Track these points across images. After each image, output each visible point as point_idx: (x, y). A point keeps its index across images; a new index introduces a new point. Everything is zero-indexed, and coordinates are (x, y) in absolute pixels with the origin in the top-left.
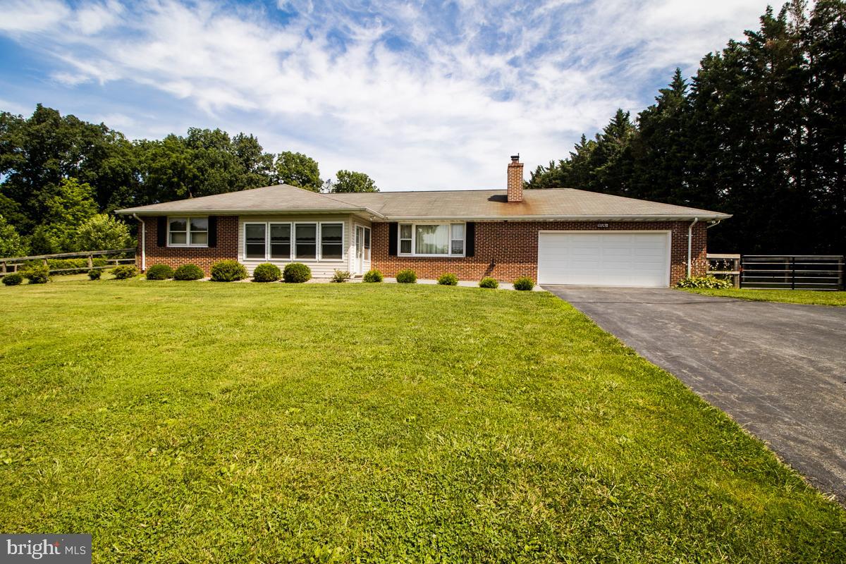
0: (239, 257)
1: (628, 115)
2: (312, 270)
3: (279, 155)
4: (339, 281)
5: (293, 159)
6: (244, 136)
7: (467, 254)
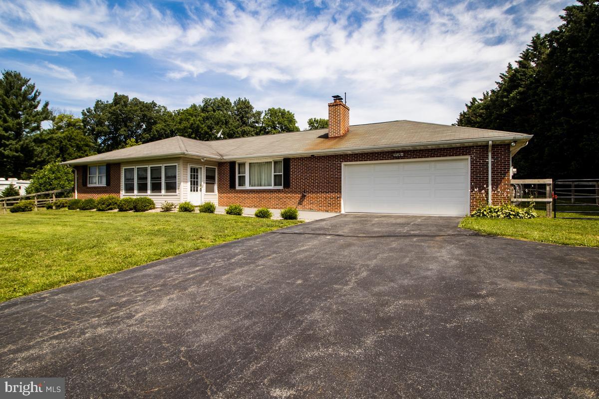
3: (266, 111)
4: (165, 211)
5: (277, 113)
6: (241, 100)
7: (284, 186)
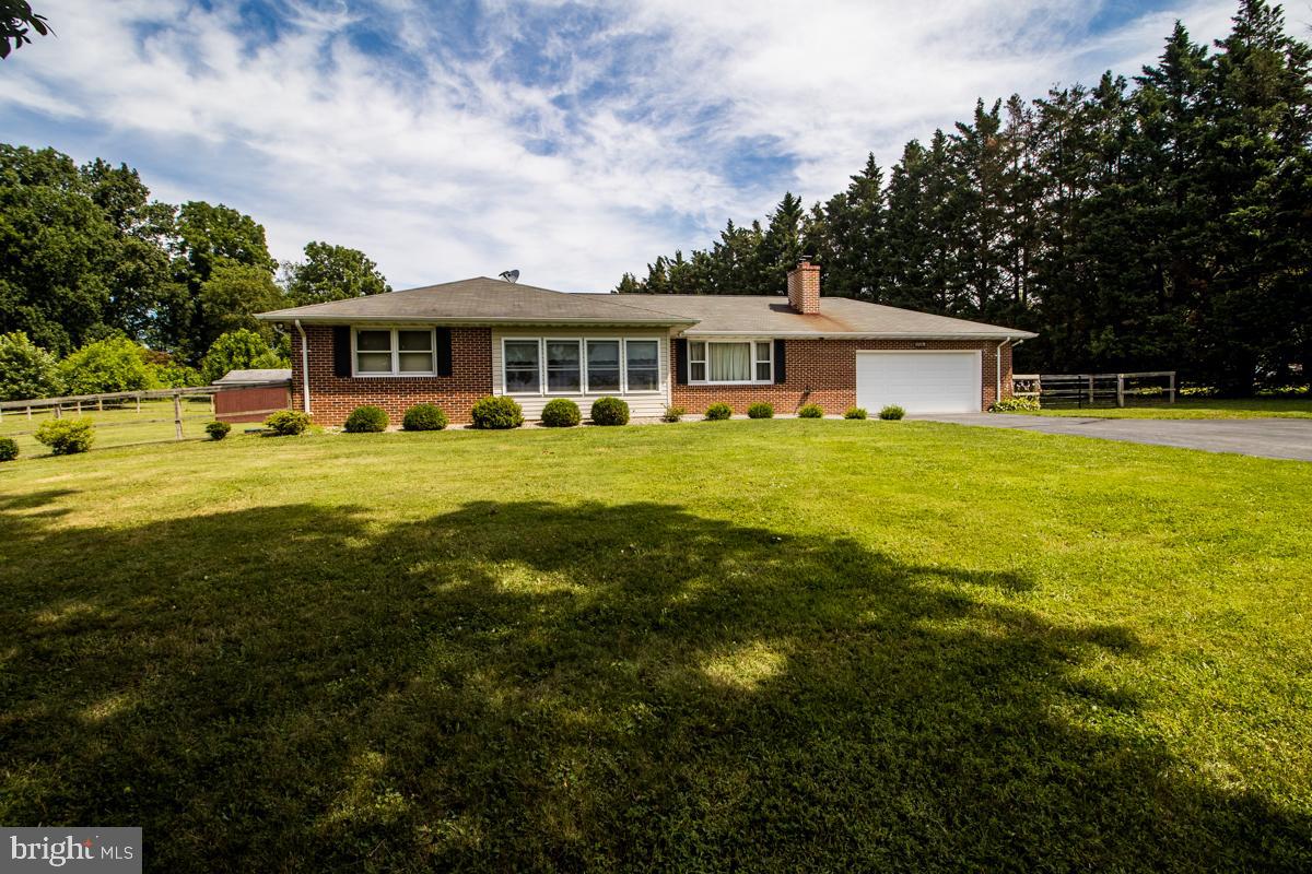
0: (495, 391)
1: (799, 201)
2: (628, 406)
4: (671, 421)
6: (105, 165)
7: (776, 381)
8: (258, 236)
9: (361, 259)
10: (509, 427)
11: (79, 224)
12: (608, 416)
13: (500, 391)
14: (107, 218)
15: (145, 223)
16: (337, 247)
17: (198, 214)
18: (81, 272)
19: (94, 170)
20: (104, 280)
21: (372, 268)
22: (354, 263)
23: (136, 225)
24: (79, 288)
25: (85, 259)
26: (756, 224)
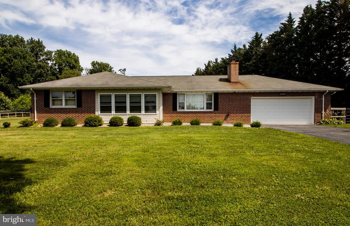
0: (96, 113)
2: (142, 119)
3: (55, 51)
4: (158, 125)
5: (64, 54)
7: (215, 110)
8: (77, 60)
9: (108, 66)
10: (95, 126)
11: (24, 58)
12: (133, 123)
13: (98, 113)
14: (33, 56)
15: (44, 57)
16: (101, 62)
17: (60, 53)
18: (25, 73)
19: (30, 41)
20: (31, 76)
21: (112, 69)
22: (106, 68)
23: (42, 58)
24: (24, 78)
25: (26, 69)
26: (244, 46)
